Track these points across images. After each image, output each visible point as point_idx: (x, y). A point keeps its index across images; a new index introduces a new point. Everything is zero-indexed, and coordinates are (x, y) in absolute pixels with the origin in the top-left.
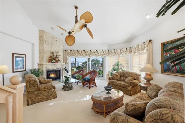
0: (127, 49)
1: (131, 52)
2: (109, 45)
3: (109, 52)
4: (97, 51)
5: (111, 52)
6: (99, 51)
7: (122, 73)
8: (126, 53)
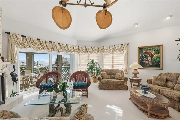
0: (99, 48)
1: (103, 51)
2: (78, 41)
3: (79, 48)
4: (67, 45)
5: (81, 49)
6: (69, 46)
7: (108, 71)
8: (98, 52)
